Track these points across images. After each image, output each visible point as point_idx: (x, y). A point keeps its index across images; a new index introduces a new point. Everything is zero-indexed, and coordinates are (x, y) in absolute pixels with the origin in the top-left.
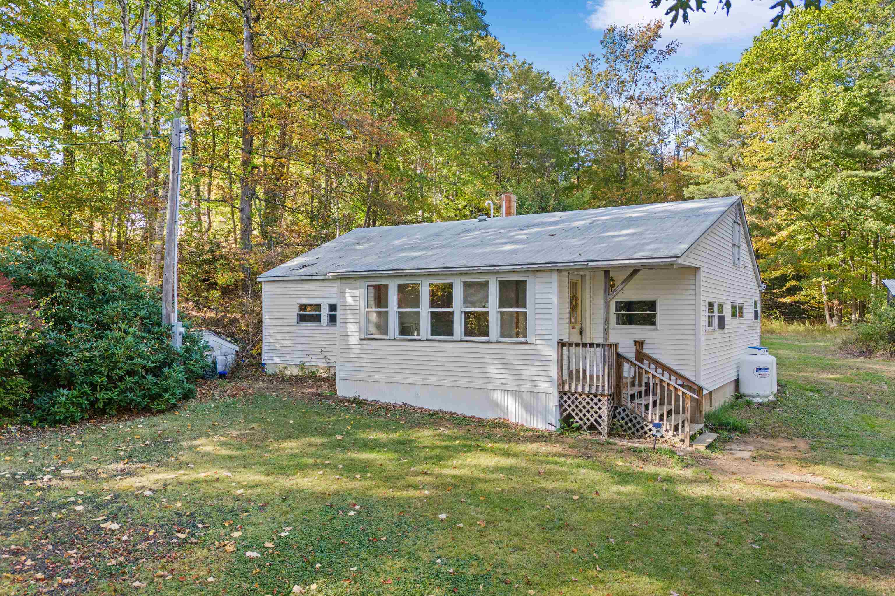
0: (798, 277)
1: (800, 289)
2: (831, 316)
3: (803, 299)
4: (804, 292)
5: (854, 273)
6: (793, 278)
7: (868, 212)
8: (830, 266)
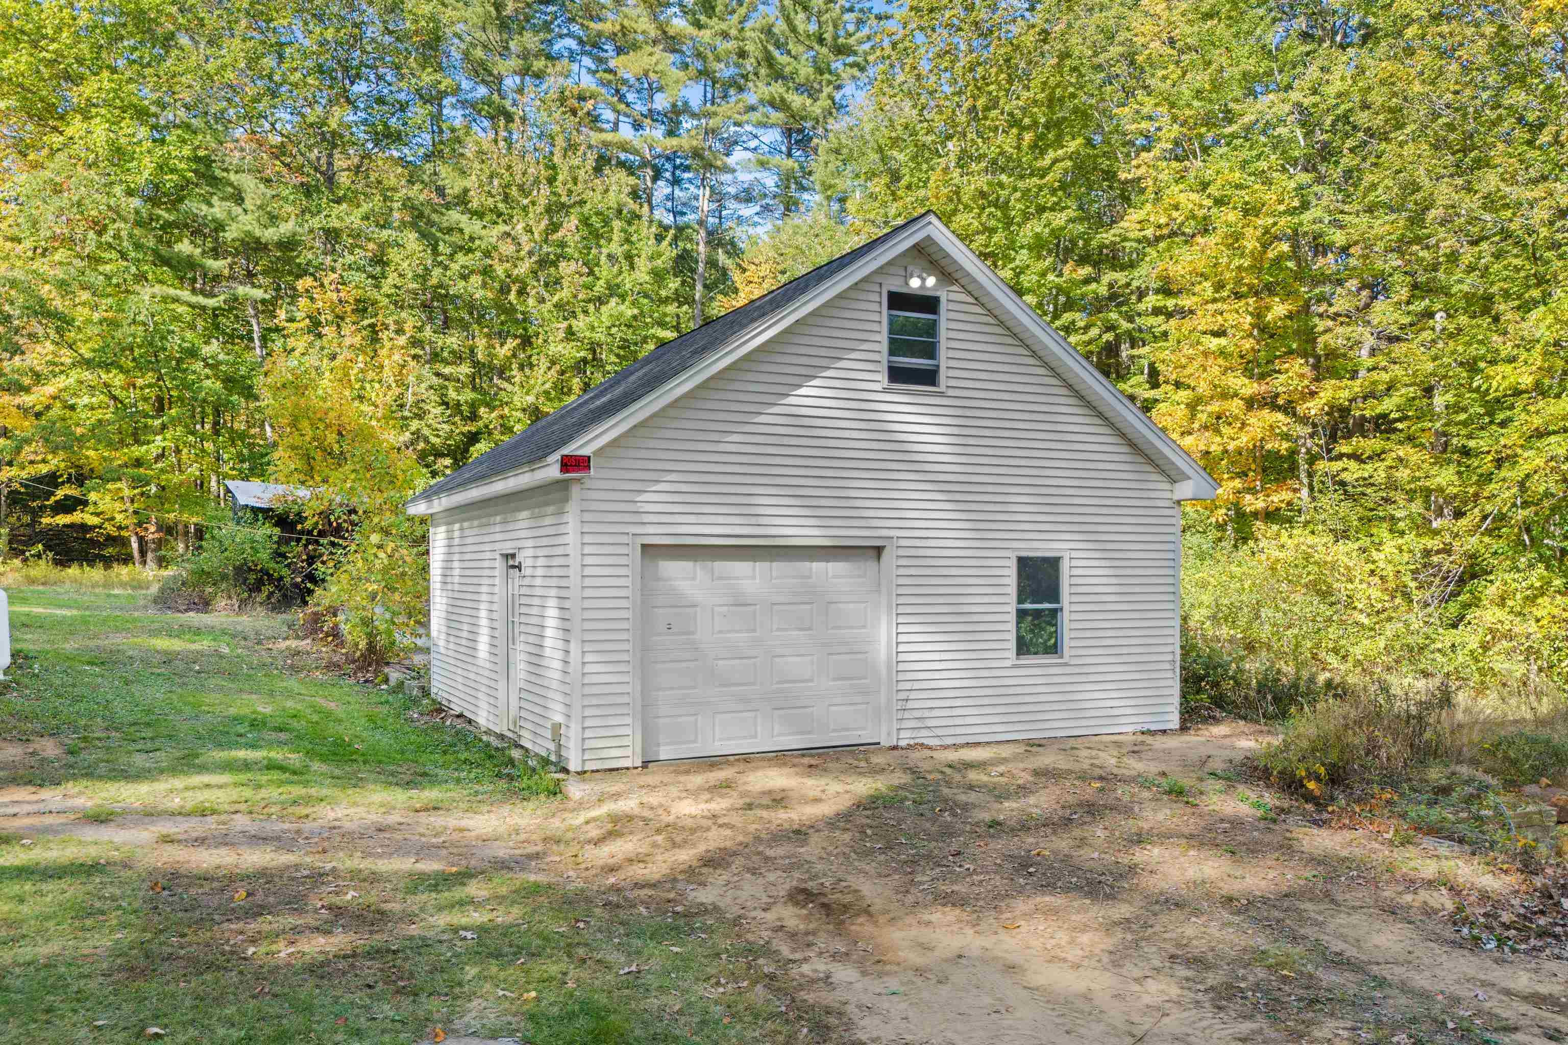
0: (78, 478)
1: (84, 500)
2: (143, 553)
3: (90, 521)
4: (91, 508)
6: (70, 481)
8: (138, 463)
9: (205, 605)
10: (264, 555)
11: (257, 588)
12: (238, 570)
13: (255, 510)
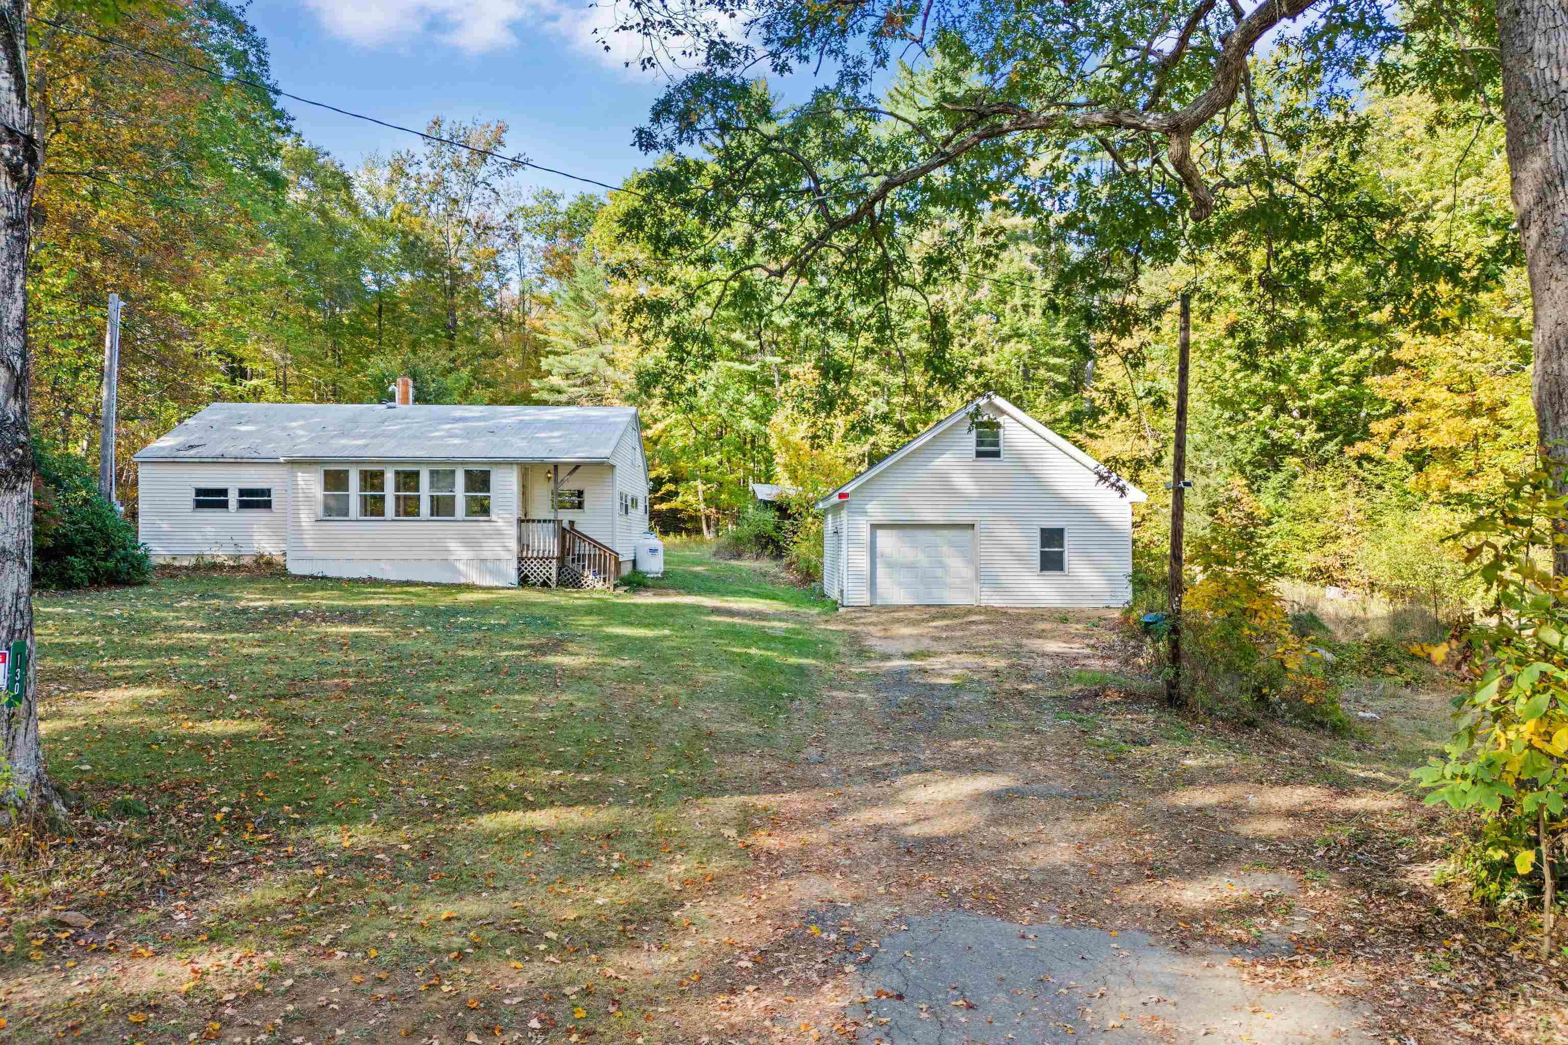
0: (675, 480)
1: (677, 494)
2: (708, 527)
3: (680, 506)
4: (680, 498)
5: (731, 477)
6: (669, 481)
7: (743, 409)
8: (707, 468)
9: (739, 556)
10: (770, 528)
11: (765, 547)
12: (757, 536)
13: (766, 503)
